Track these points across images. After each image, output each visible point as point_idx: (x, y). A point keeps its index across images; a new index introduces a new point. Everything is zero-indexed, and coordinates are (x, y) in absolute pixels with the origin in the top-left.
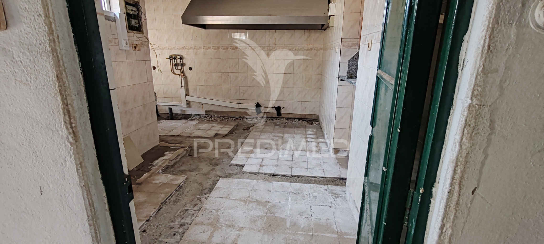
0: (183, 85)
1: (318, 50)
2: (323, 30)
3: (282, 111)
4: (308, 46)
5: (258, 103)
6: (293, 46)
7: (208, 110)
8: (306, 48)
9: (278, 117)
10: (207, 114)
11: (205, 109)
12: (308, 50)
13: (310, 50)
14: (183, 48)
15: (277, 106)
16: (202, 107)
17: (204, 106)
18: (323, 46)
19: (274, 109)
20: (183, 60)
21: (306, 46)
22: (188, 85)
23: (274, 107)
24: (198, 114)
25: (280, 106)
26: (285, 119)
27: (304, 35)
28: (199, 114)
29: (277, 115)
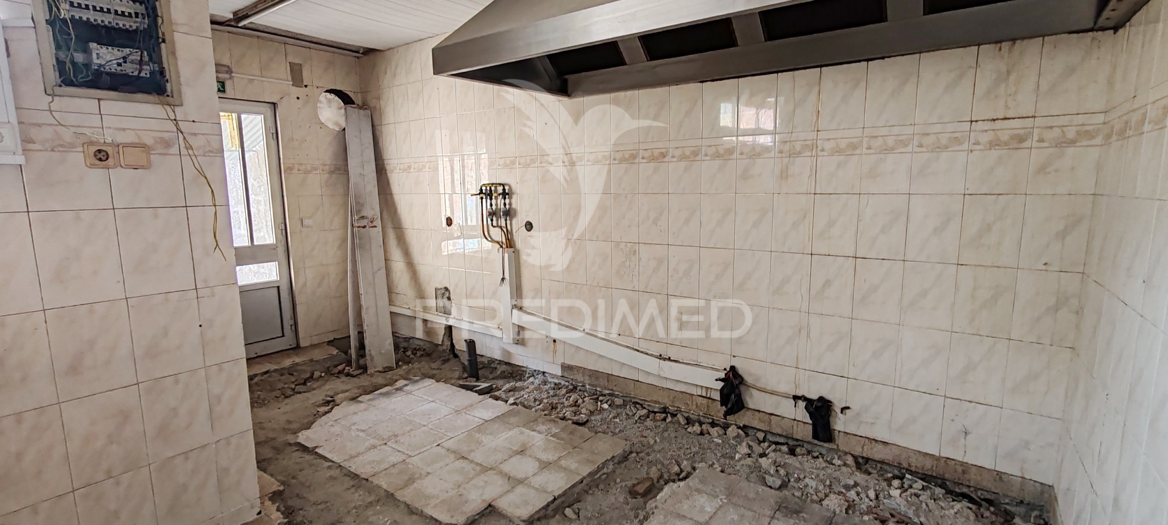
0: (507, 276)
1: (1063, 143)
2: (1103, 29)
3: (840, 423)
4: (999, 124)
5: (733, 368)
6: (909, 130)
7: (568, 362)
8: (985, 138)
9: (816, 442)
10: (566, 375)
11: (560, 360)
12: (994, 144)
13: (1006, 144)
14: (513, 163)
15: (814, 396)
16: (555, 352)
17: (559, 346)
18: (1100, 118)
19: (802, 404)
20: (510, 198)
21: (988, 125)
22: (520, 277)
23: (804, 398)
24: (542, 370)
25: (828, 397)
26: (850, 460)
27: (973, 71)
28: (545, 371)
29: (815, 436)
